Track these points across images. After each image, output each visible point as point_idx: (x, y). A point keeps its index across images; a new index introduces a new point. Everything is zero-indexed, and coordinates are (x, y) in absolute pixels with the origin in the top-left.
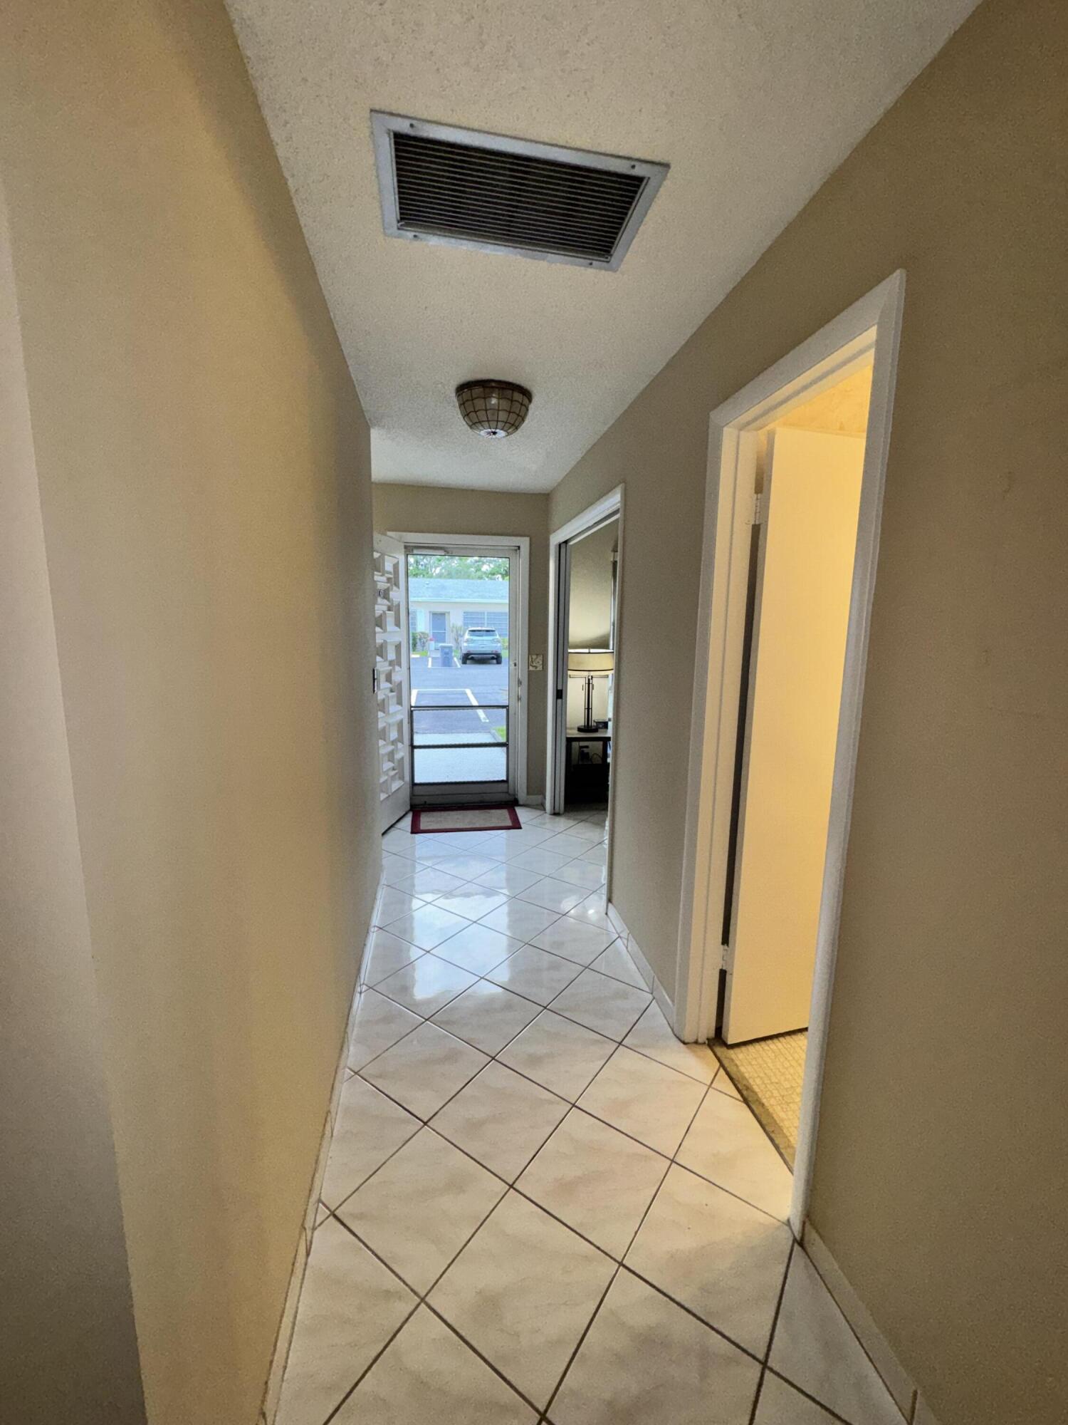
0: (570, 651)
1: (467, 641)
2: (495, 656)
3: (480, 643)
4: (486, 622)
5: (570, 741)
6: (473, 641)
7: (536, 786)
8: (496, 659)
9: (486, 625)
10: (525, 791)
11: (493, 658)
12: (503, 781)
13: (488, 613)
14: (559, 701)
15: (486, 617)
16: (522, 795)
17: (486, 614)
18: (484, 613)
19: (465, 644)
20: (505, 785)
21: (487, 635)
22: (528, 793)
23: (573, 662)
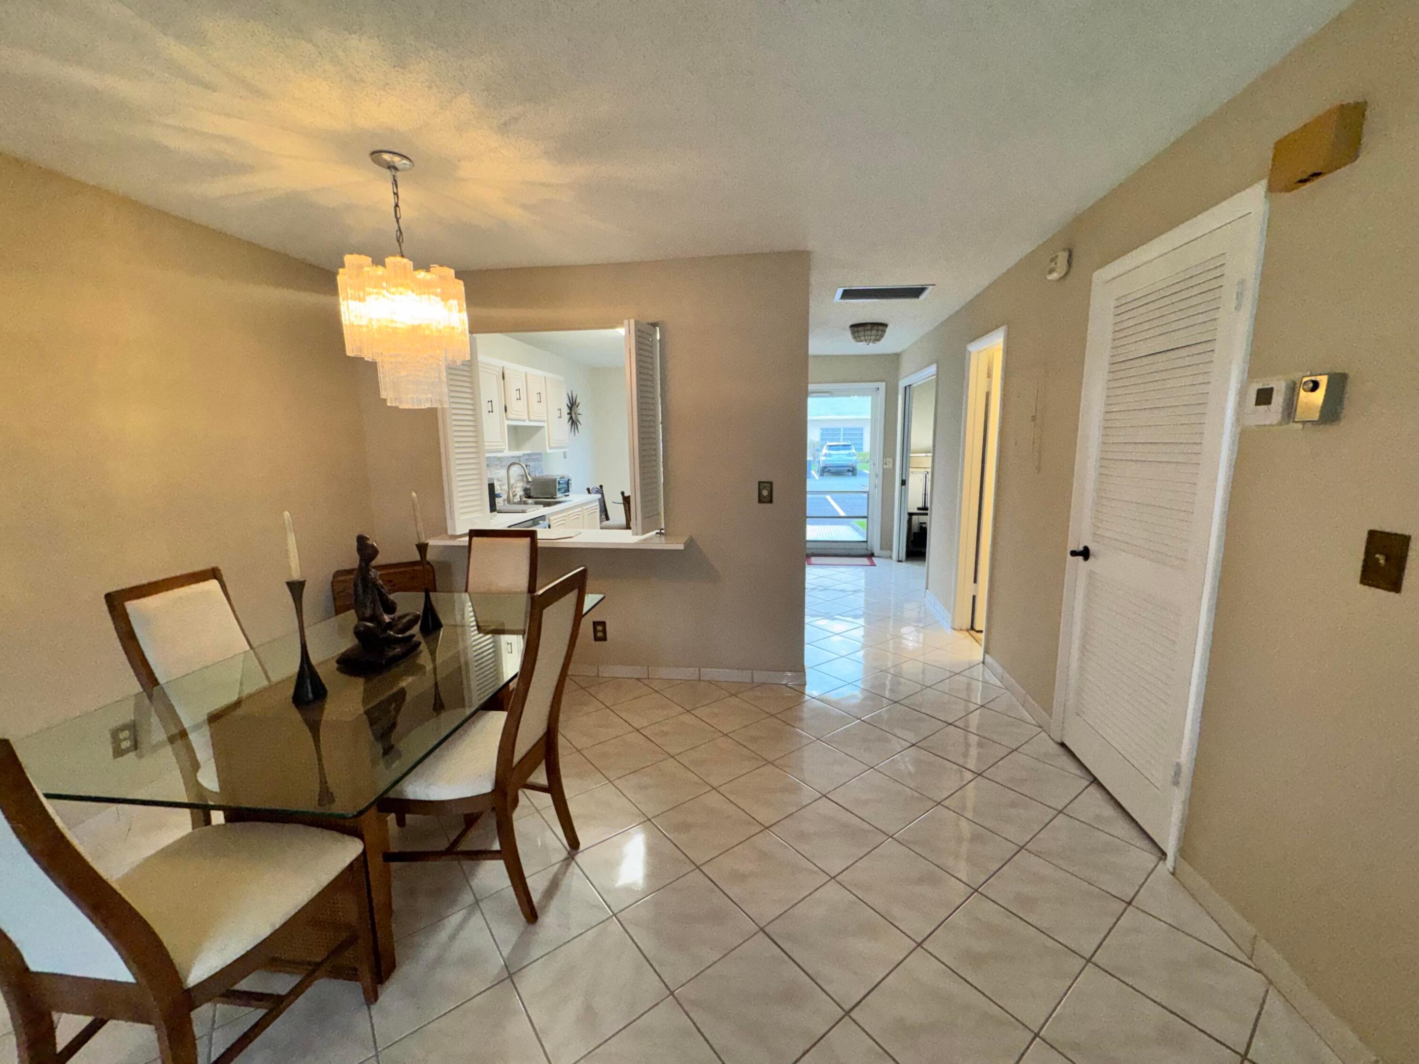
0: (911, 455)
1: (825, 455)
2: (851, 469)
3: (836, 457)
4: (842, 437)
5: (911, 515)
6: (830, 455)
7: (887, 545)
8: (852, 471)
9: (842, 440)
10: (879, 547)
11: (849, 471)
12: (864, 542)
13: (845, 429)
14: (903, 487)
15: (842, 433)
16: (877, 551)
17: (842, 430)
18: (840, 429)
19: (823, 458)
20: (865, 544)
21: (843, 449)
22: (881, 549)
23: (913, 463)
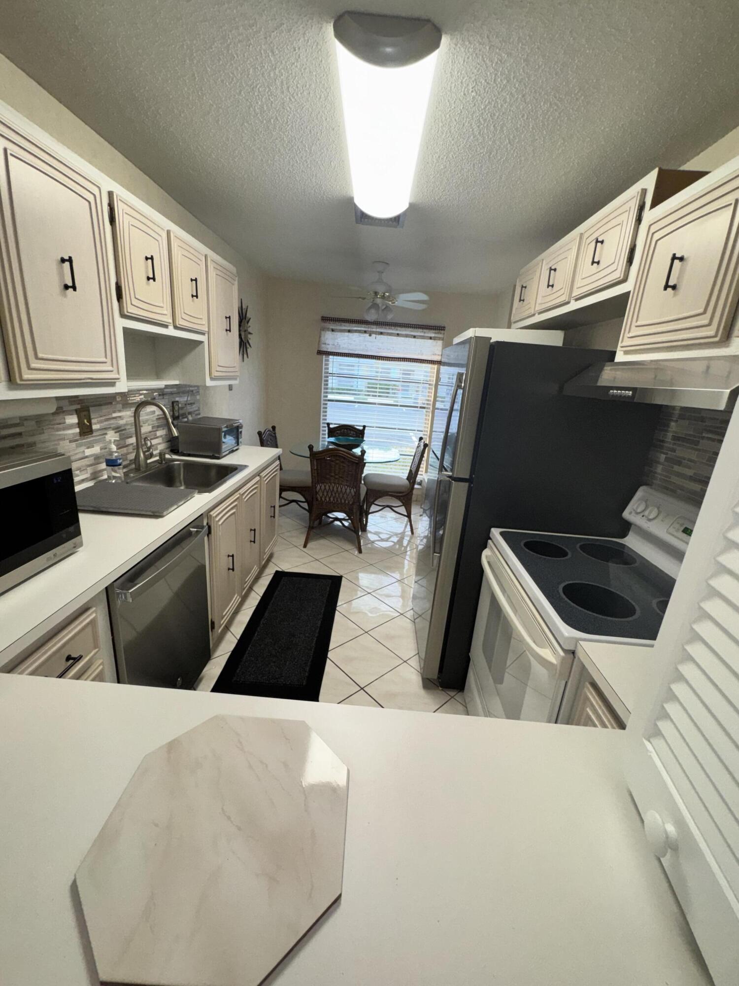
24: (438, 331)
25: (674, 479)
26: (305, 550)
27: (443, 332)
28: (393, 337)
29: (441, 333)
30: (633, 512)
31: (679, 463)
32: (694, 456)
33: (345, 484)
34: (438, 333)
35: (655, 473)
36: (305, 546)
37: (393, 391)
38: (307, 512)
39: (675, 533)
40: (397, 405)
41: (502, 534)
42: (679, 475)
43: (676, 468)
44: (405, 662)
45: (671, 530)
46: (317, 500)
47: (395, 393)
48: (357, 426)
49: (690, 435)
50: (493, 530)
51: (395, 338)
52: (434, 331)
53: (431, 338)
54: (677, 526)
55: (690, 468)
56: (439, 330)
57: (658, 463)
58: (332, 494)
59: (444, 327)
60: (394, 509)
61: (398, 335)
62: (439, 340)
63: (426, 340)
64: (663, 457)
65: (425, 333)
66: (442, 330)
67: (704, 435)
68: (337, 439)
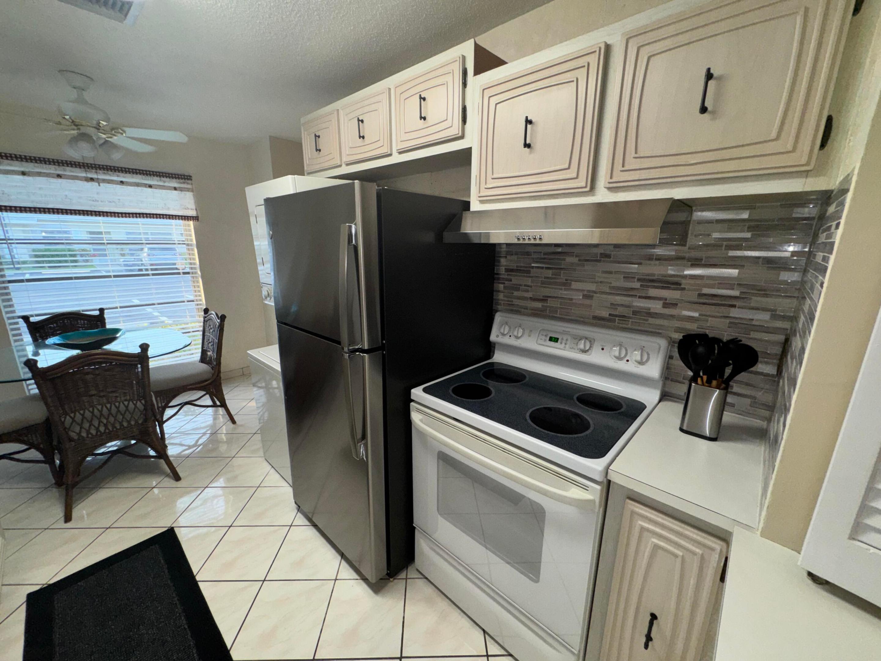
24: (183, 181)
25: (516, 302)
26: (69, 525)
27: (189, 182)
28: (115, 186)
29: (188, 183)
30: (500, 335)
31: (518, 289)
32: (529, 282)
33: (123, 398)
34: (184, 183)
35: (498, 300)
36: (68, 518)
37: (84, 258)
38: (43, 465)
39: (544, 343)
40: (109, 277)
41: (425, 390)
42: (519, 298)
43: (516, 293)
44: (336, 580)
45: (540, 342)
46: (71, 440)
47: (87, 261)
48: (83, 311)
49: (521, 267)
50: (413, 391)
51: (119, 187)
52: (178, 180)
53: (175, 189)
54: (544, 337)
55: (527, 291)
56: (185, 179)
57: (499, 291)
58: (100, 422)
59: (190, 176)
60: (196, 403)
61: (122, 182)
62: (188, 191)
63: (169, 191)
64: (501, 287)
65: (164, 182)
66: (188, 179)
67: (533, 265)
68: (64, 338)
